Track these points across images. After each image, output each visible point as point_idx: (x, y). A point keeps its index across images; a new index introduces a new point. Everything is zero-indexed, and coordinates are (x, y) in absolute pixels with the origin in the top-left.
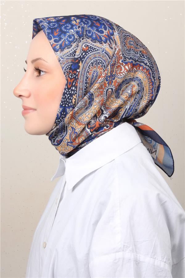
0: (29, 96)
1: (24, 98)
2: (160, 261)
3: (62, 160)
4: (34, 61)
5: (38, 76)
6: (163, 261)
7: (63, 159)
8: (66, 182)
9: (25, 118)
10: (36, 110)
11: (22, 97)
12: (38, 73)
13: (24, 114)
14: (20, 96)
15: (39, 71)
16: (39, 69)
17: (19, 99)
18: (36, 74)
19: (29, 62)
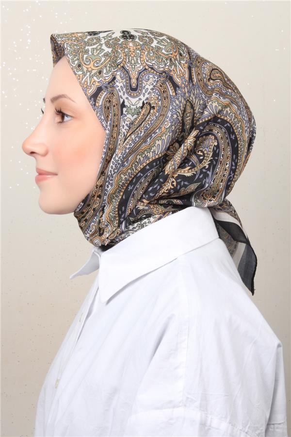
0: (45, 155)
1: (39, 157)
2: (240, 430)
3: (96, 255)
4: (54, 99)
5: (60, 122)
6: (244, 431)
7: (98, 253)
8: (98, 288)
9: (40, 187)
10: (57, 175)
11: (34, 155)
12: (61, 118)
13: (38, 181)
14: (32, 153)
15: (61, 114)
16: (62, 110)
17: (31, 158)
18: (58, 119)
19: (48, 101)
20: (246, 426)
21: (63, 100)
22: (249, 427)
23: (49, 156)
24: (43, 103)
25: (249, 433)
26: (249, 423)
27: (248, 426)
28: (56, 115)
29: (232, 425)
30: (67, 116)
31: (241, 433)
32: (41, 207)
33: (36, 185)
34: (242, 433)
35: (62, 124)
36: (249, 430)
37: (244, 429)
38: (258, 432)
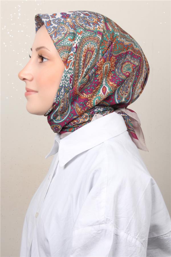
20: (137, 235)
21: (43, 49)
22: (138, 236)
24: (31, 51)
25: (138, 239)
26: (139, 234)
28: (38, 58)
30: (45, 58)
33: (25, 97)
34: (134, 238)
35: (42, 63)
36: (138, 238)
37: (135, 237)
38: (144, 239)
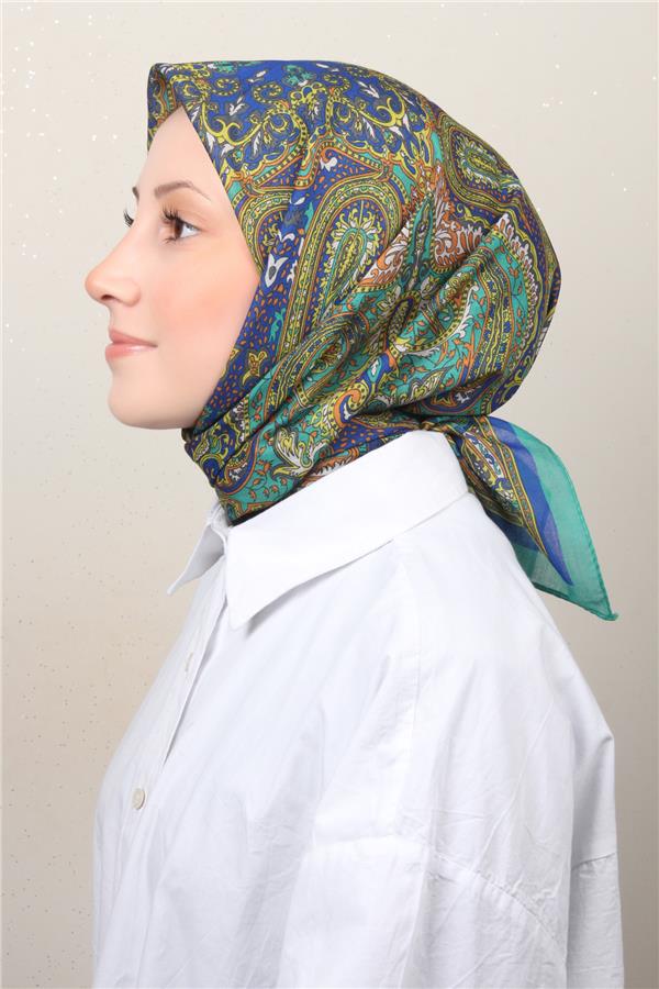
23: (141, 306)
27: (519, 882)
29: (483, 876)
31: (500, 894)
32: (112, 410)
